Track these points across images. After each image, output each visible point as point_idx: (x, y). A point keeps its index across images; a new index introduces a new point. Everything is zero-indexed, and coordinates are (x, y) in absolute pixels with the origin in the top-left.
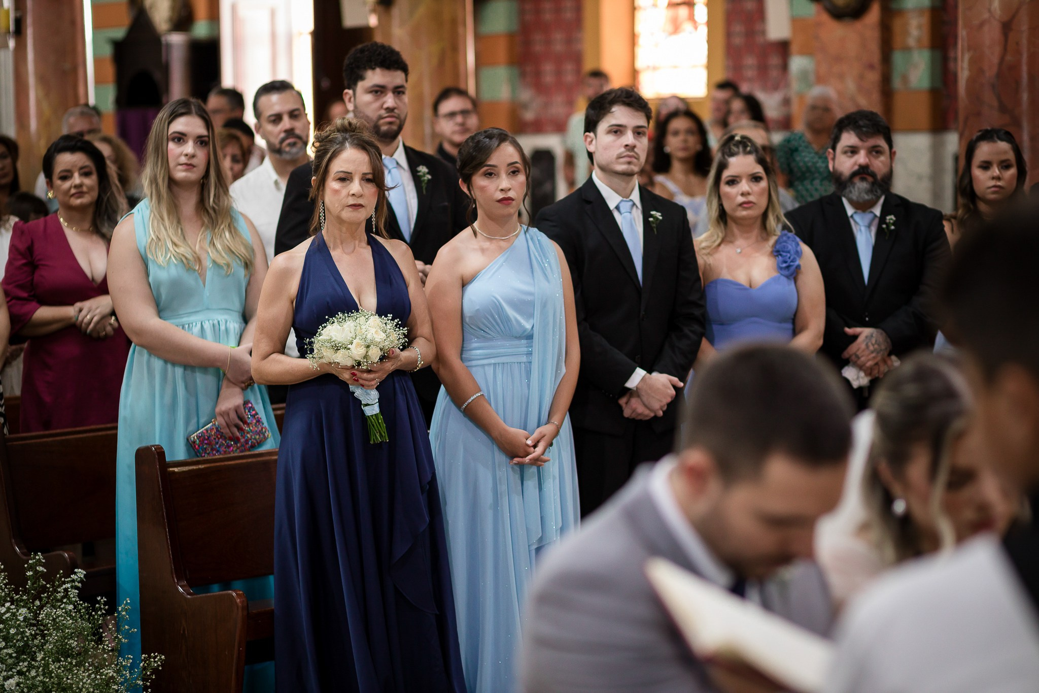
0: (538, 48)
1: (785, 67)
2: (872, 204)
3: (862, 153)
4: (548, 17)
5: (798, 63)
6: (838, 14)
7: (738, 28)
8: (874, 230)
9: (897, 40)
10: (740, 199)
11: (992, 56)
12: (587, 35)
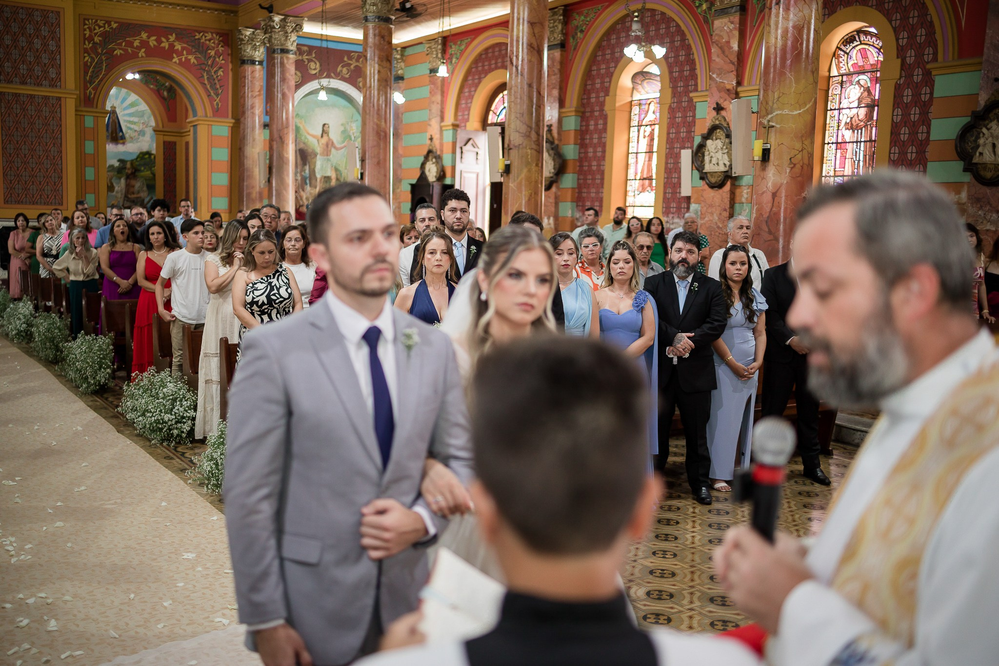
0: (584, 195)
1: (688, 208)
2: (687, 277)
3: (684, 252)
4: (589, 182)
5: (693, 207)
6: (712, 186)
7: (669, 190)
8: (688, 288)
9: (737, 199)
10: (619, 270)
11: (767, 208)
12: (605, 190)
